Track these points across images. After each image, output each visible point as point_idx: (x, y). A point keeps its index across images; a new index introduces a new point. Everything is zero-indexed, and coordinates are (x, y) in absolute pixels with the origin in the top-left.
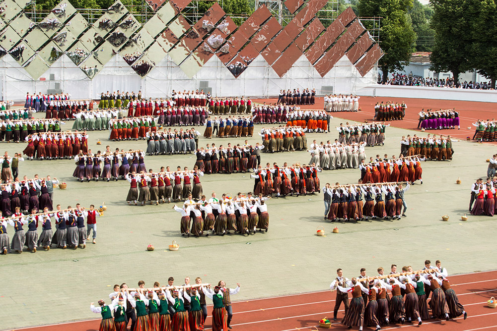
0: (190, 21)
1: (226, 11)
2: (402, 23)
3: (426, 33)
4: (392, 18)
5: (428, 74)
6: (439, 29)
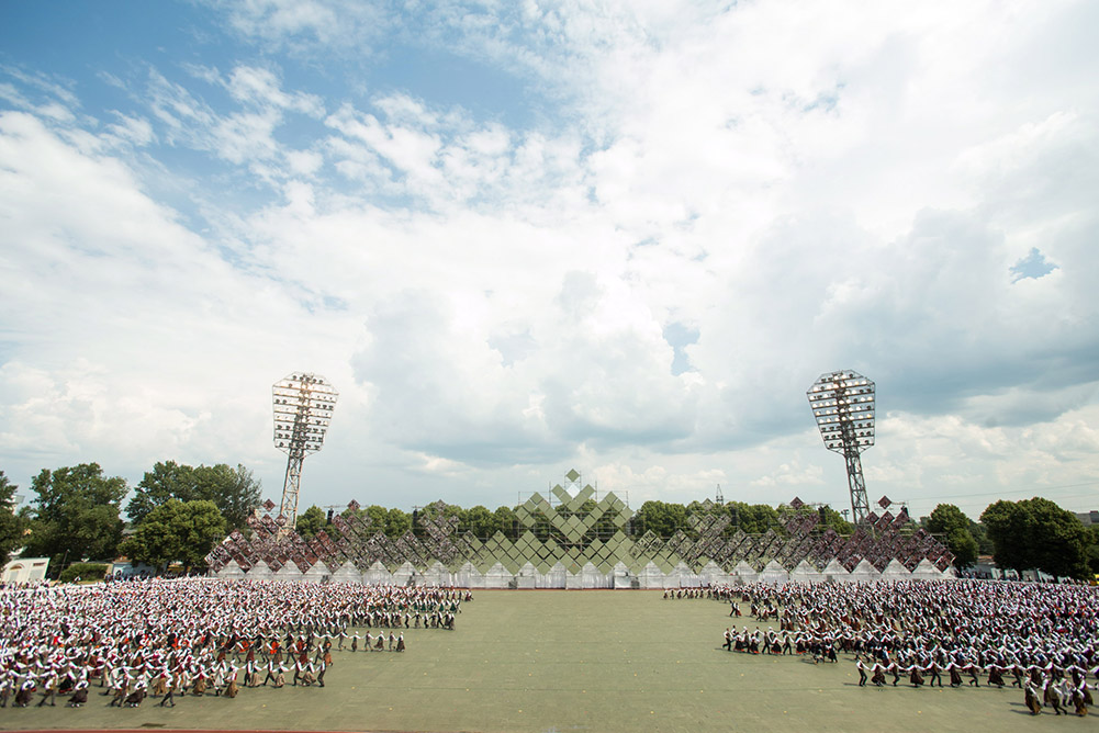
1: (837, 532)
3: (985, 542)
6: (994, 539)
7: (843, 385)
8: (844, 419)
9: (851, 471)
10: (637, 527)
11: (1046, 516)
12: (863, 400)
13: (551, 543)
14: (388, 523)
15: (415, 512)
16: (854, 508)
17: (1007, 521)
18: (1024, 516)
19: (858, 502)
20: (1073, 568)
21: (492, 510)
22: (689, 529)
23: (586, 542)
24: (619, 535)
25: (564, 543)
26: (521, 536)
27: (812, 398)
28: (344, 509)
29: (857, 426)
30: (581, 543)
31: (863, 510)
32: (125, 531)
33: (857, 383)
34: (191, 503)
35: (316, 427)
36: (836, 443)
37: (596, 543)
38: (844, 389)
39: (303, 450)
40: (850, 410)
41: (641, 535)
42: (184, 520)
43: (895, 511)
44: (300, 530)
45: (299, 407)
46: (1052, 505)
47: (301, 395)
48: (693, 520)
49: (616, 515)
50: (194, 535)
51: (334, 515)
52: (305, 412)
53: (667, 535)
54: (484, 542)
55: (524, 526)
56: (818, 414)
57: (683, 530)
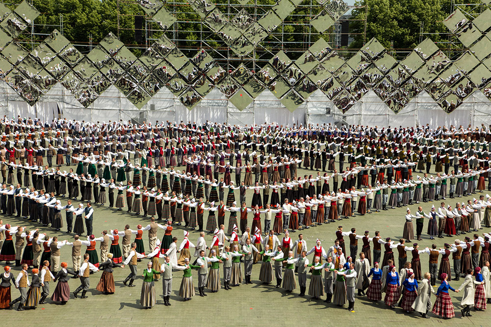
22: (444, 37)
23: (264, 56)
24: (320, 47)
25: (226, 57)
26: (150, 44)
30: (255, 59)
41: (358, 46)
48: (453, 21)
49: (315, 11)
53: (403, 47)
54: (85, 51)
55: (156, 26)
57: (433, 39)
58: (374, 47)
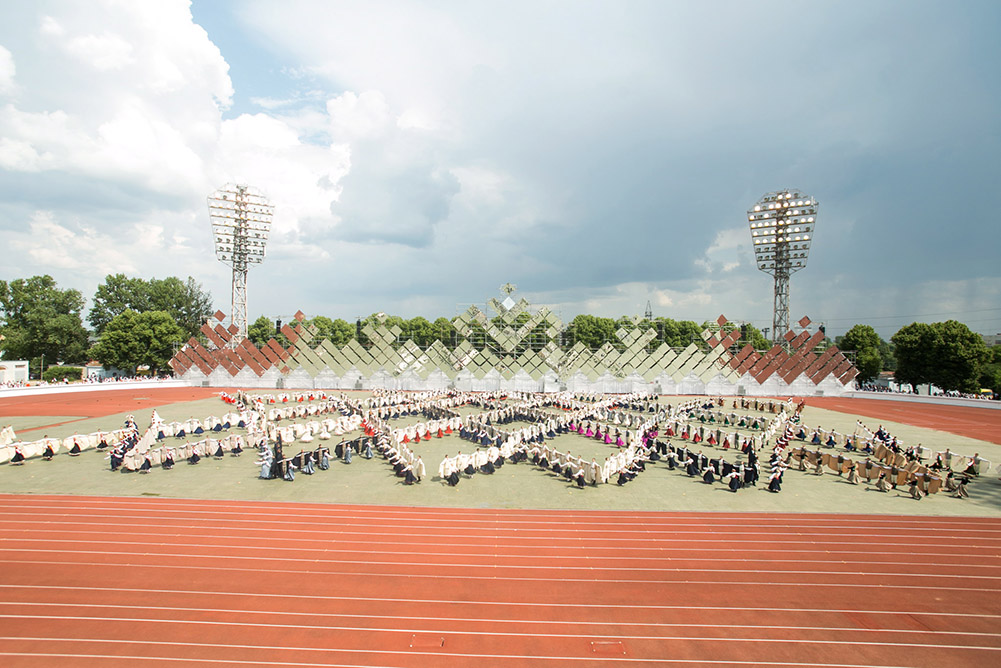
0: (733, 354)
1: (755, 348)
2: (872, 354)
3: (891, 360)
4: (865, 352)
5: (893, 385)
6: (899, 358)
7: (786, 205)
8: (780, 240)
9: (778, 292)
10: (568, 339)
11: (954, 338)
12: (803, 220)
13: (486, 352)
14: (334, 332)
15: (359, 323)
16: (775, 327)
17: (916, 342)
18: (933, 337)
19: (779, 321)
20: (963, 384)
21: (431, 321)
22: (616, 342)
23: (520, 351)
24: (551, 345)
25: (499, 351)
26: (458, 345)
27: (752, 218)
28: (291, 319)
29: (792, 248)
30: (515, 352)
31: (783, 329)
32: (90, 339)
33: (800, 203)
34: (147, 313)
35: (256, 240)
36: (768, 264)
37: (529, 353)
38: (786, 209)
39: (246, 263)
40: (789, 230)
41: (571, 345)
42: (144, 329)
43: (813, 330)
44: (253, 338)
45: (236, 220)
46: (964, 329)
47: (237, 207)
48: (620, 333)
49: (548, 327)
50: (155, 342)
51: (282, 325)
52: (243, 225)
53: (595, 346)
54: (424, 349)
55: (461, 336)
56: (755, 234)
57: (611, 343)
58: (579, 346)
